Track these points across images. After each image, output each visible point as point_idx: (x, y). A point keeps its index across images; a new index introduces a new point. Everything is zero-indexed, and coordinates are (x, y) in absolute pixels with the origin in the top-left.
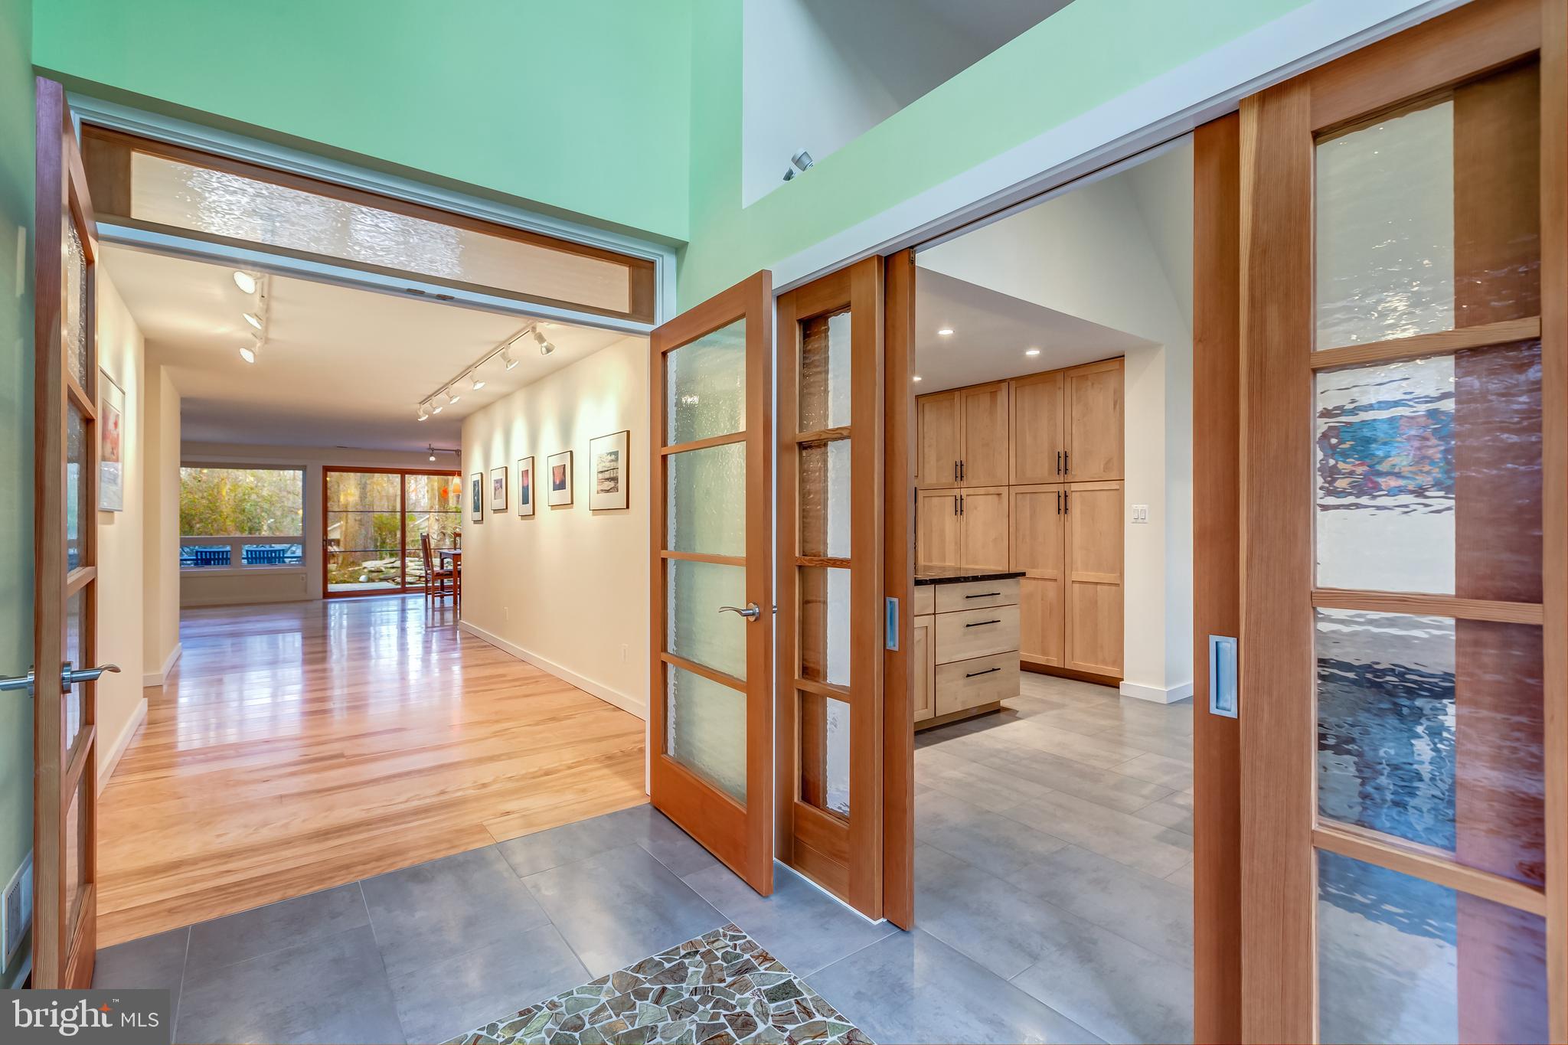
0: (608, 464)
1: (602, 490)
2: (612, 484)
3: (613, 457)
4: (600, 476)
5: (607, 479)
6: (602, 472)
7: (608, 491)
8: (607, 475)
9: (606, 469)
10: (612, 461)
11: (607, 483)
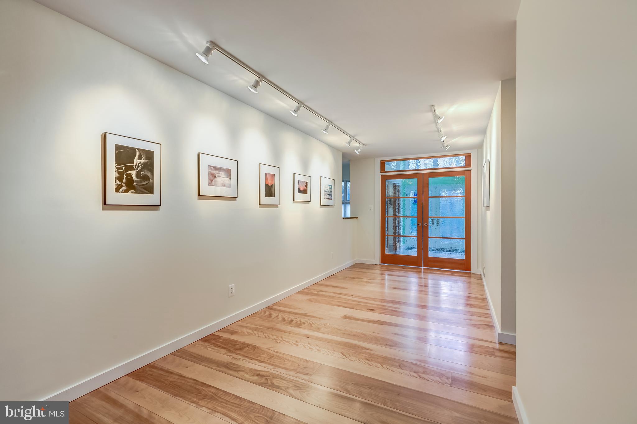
0: (329, 189)
1: (326, 198)
2: (330, 197)
3: (330, 187)
4: (326, 192)
5: (328, 194)
6: (326, 191)
7: (328, 199)
8: (328, 193)
9: (328, 190)
10: (330, 188)
11: (328, 196)
